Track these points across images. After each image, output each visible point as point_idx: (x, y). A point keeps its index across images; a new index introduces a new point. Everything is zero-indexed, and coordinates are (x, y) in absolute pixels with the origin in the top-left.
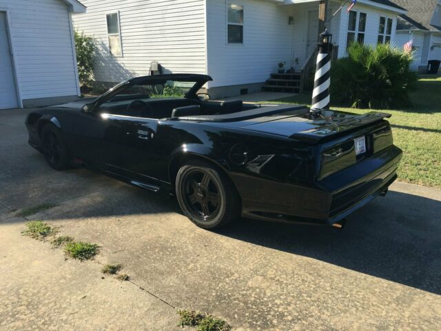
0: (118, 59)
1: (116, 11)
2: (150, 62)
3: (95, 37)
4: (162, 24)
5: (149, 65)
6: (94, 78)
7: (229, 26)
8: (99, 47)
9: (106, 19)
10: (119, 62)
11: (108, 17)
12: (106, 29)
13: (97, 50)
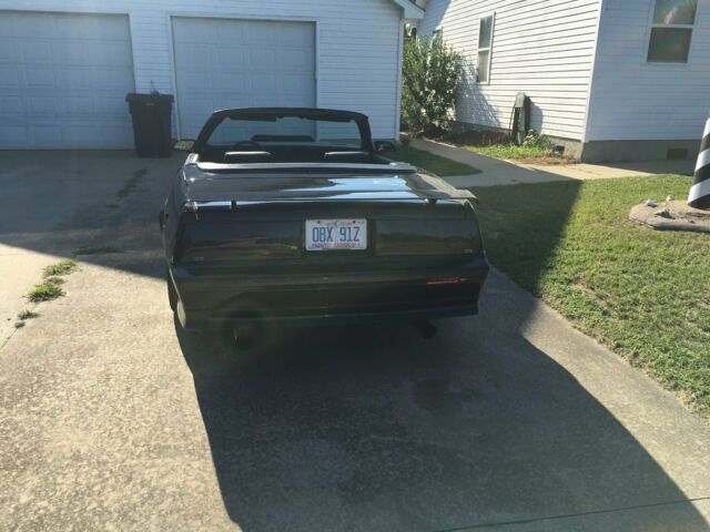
0: (484, 88)
1: (491, 13)
2: (515, 93)
3: (465, 54)
4: (541, 31)
5: (514, 99)
6: (456, 115)
7: (653, 29)
8: (466, 68)
9: (479, 26)
10: (484, 93)
11: (482, 22)
12: (477, 42)
13: (464, 75)
